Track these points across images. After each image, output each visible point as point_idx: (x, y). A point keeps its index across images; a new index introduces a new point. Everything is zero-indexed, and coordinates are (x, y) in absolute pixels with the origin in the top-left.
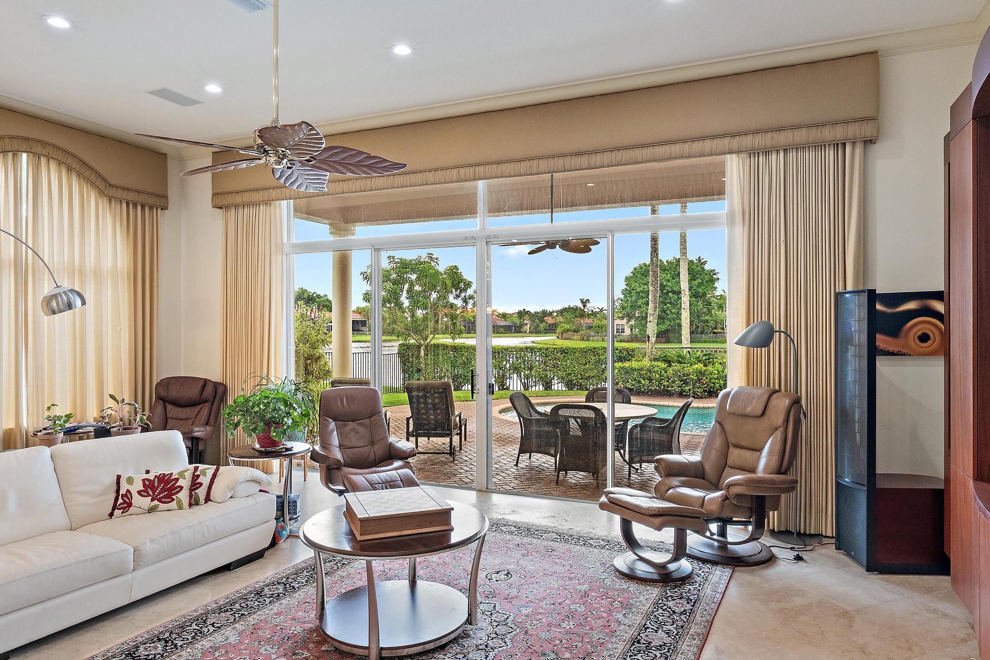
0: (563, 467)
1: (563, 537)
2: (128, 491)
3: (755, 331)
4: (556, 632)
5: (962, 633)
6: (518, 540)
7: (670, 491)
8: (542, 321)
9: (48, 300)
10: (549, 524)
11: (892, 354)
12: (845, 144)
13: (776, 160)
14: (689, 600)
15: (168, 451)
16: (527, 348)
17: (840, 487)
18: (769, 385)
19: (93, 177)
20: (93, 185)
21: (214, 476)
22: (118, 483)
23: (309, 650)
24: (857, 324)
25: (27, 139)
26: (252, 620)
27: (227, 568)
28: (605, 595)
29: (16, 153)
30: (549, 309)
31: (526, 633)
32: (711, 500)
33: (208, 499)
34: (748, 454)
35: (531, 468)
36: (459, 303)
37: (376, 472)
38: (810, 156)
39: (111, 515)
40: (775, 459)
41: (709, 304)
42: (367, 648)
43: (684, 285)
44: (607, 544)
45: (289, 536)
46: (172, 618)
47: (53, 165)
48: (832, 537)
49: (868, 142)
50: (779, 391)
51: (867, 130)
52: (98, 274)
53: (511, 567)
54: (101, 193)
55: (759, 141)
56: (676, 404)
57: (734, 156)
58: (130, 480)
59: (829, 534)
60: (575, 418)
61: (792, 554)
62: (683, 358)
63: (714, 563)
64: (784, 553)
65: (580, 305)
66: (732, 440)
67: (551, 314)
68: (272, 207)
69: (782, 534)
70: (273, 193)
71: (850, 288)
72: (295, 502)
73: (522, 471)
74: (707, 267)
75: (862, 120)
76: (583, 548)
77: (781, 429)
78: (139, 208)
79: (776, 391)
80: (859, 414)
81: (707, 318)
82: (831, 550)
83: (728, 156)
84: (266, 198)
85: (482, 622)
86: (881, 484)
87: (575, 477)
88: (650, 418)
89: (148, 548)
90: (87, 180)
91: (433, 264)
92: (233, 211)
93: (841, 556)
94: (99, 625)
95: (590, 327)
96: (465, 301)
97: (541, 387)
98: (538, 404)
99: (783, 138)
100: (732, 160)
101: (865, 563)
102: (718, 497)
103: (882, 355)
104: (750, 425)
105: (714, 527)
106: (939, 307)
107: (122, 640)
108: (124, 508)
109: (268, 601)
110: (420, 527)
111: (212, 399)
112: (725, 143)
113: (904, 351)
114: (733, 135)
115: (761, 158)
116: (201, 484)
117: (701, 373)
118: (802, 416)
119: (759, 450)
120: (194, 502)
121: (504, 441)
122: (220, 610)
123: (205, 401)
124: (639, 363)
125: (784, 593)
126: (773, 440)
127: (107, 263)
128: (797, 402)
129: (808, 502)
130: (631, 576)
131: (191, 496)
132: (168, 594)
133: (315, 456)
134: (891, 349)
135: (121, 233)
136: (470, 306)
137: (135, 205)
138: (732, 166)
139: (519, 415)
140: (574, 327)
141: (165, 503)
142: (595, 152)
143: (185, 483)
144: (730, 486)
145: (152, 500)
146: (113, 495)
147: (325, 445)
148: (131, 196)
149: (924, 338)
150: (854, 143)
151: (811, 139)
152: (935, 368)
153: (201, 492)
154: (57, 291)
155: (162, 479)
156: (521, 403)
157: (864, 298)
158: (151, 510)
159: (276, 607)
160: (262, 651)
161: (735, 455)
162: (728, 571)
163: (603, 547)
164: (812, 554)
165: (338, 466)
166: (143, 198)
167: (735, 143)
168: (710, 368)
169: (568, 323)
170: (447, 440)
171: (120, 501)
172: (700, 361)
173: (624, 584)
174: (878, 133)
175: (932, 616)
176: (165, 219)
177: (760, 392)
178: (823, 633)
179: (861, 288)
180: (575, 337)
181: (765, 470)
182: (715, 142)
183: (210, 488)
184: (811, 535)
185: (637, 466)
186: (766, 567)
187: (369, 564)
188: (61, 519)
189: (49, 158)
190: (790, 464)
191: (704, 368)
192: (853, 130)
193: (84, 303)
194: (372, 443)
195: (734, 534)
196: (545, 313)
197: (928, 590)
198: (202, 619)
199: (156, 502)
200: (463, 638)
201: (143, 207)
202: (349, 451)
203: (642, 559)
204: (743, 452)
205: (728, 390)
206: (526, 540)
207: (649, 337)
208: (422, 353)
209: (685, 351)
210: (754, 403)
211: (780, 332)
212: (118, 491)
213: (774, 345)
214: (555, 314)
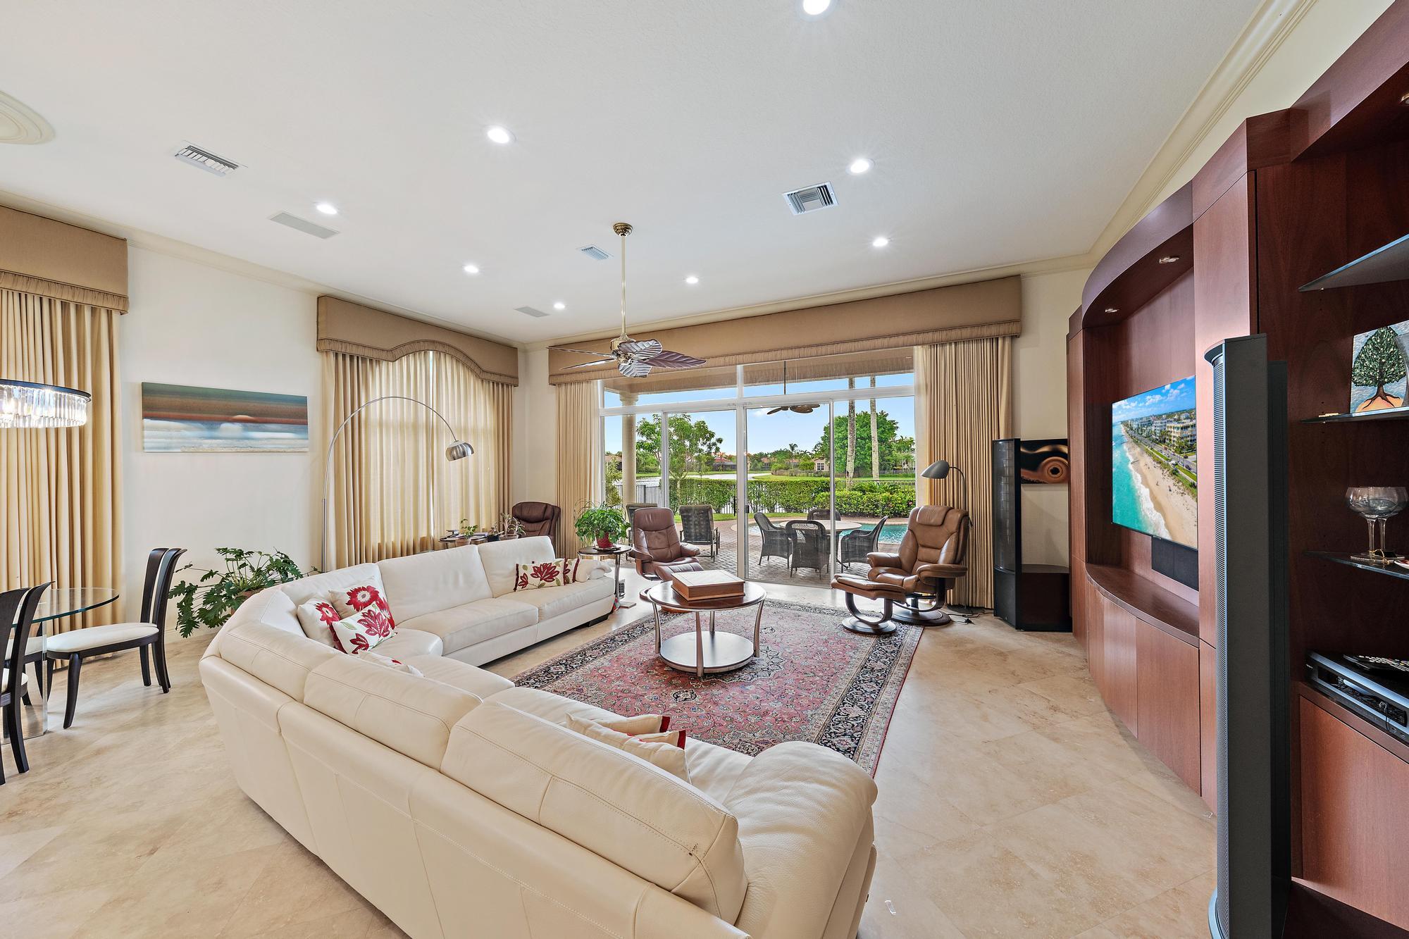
0: (796, 565)
1: (803, 608)
2: (525, 574)
3: (936, 467)
4: (810, 662)
5: (1079, 665)
6: (774, 609)
7: (879, 576)
8: (759, 461)
9: (450, 450)
10: (793, 601)
11: (1033, 482)
12: (998, 338)
13: (949, 350)
14: (895, 645)
15: (542, 550)
16: (755, 482)
17: (997, 573)
18: (946, 505)
19: (473, 366)
20: (472, 371)
21: (577, 565)
22: (517, 569)
23: (656, 670)
24: (1007, 462)
25: (434, 342)
26: (615, 654)
27: (587, 625)
28: (839, 642)
29: (426, 351)
30: (765, 452)
31: (792, 662)
32: (907, 581)
33: (574, 580)
34: (932, 552)
35: (769, 567)
36: (705, 448)
37: (675, 565)
38: (973, 347)
39: (515, 589)
40: (952, 554)
41: (890, 447)
42: (696, 668)
43: (874, 433)
44: (836, 612)
45: (620, 607)
46: (564, 652)
47: (448, 358)
48: (992, 609)
49: (1014, 337)
50: (953, 508)
51: (1013, 329)
52: (475, 431)
53: (773, 626)
54: (477, 376)
55: (937, 336)
56: (874, 523)
57: (920, 347)
58: (525, 567)
59: (989, 607)
60: (801, 530)
61: (964, 619)
62: (875, 488)
63: (910, 624)
64: (957, 618)
65: (789, 448)
66: (920, 542)
67: (766, 455)
68: (592, 384)
69: (955, 607)
70: (592, 375)
71: (1002, 438)
72: (623, 584)
73: (764, 569)
74: (888, 419)
75: (1010, 322)
76: (820, 615)
77: (955, 534)
78: (500, 386)
79: (951, 509)
80: (1009, 522)
81: (889, 457)
82: (991, 617)
83: (915, 347)
84: (587, 378)
85: (762, 656)
86: (1024, 571)
87: (803, 572)
88: (856, 531)
89: (546, 608)
90: (468, 368)
91: (686, 420)
92: (564, 387)
93: (998, 620)
94: (519, 656)
95: (797, 466)
96: (710, 447)
97: (767, 510)
98: (774, 522)
99: (954, 334)
100: (918, 350)
101: (1014, 624)
102: (913, 579)
103: (1025, 483)
104: (934, 532)
105: (909, 600)
106: (1065, 449)
107: (538, 664)
108: (523, 585)
109: (620, 644)
110: (724, 593)
111: (551, 517)
112: (913, 338)
113: (1041, 480)
114: (919, 333)
115: (938, 348)
116: (570, 570)
117: (889, 500)
118: (969, 524)
119: (940, 549)
120: (566, 582)
121: (755, 548)
122: (592, 648)
123: (547, 519)
124: (841, 492)
125: (959, 642)
126: (949, 543)
127: (481, 424)
128: (966, 515)
129: (974, 584)
130: (853, 631)
131: (564, 577)
132: (555, 639)
133: (632, 554)
134: (1032, 479)
135: (489, 404)
136: (713, 451)
137: (498, 384)
138: (918, 354)
139: (761, 529)
140: (784, 467)
141: (548, 581)
142: (821, 345)
143: (560, 569)
144: (921, 571)
145: (541, 580)
146: (515, 577)
147: (638, 547)
148: (496, 378)
149: (1055, 471)
150: (1004, 337)
151: (974, 335)
152: (1061, 493)
153: (570, 575)
154: (456, 444)
155: (545, 566)
156: (762, 521)
157: (1012, 445)
158: (540, 586)
159: (626, 647)
160: (627, 670)
161: (923, 552)
162: (920, 629)
163: (833, 614)
164: (977, 619)
165: (650, 561)
166: (503, 379)
167: (921, 338)
168: (895, 495)
169: (780, 462)
170: (709, 547)
171: (520, 580)
172: (887, 491)
173: (852, 636)
174: (1021, 330)
175: (1060, 655)
176: (516, 392)
177: (940, 509)
178: (987, 664)
179: (1010, 438)
180: (786, 473)
181: (944, 561)
182: (906, 337)
183: (575, 573)
184: (977, 608)
185: (847, 564)
186: (946, 627)
187: (697, 614)
188: (486, 590)
189: (445, 354)
190: (961, 559)
191: (891, 496)
192: (1003, 329)
193: (473, 453)
194: (669, 546)
195: (923, 604)
196: (761, 455)
197: (1058, 641)
198: (583, 653)
199: (543, 581)
200: (751, 664)
201: (503, 385)
202: (654, 551)
203: (861, 621)
204: (928, 550)
205: (917, 507)
206: (782, 610)
207: (848, 473)
208: (678, 486)
209: (875, 483)
210: (936, 515)
211: (953, 468)
212: (518, 574)
213: (949, 477)
214: (769, 456)
